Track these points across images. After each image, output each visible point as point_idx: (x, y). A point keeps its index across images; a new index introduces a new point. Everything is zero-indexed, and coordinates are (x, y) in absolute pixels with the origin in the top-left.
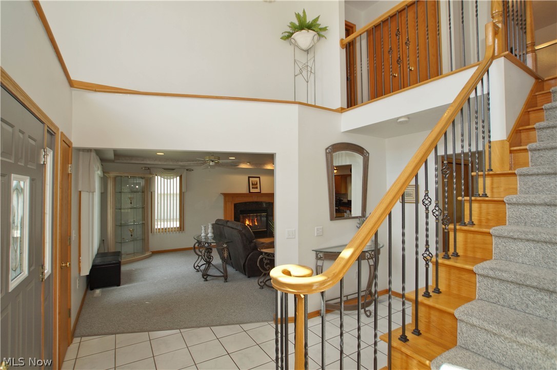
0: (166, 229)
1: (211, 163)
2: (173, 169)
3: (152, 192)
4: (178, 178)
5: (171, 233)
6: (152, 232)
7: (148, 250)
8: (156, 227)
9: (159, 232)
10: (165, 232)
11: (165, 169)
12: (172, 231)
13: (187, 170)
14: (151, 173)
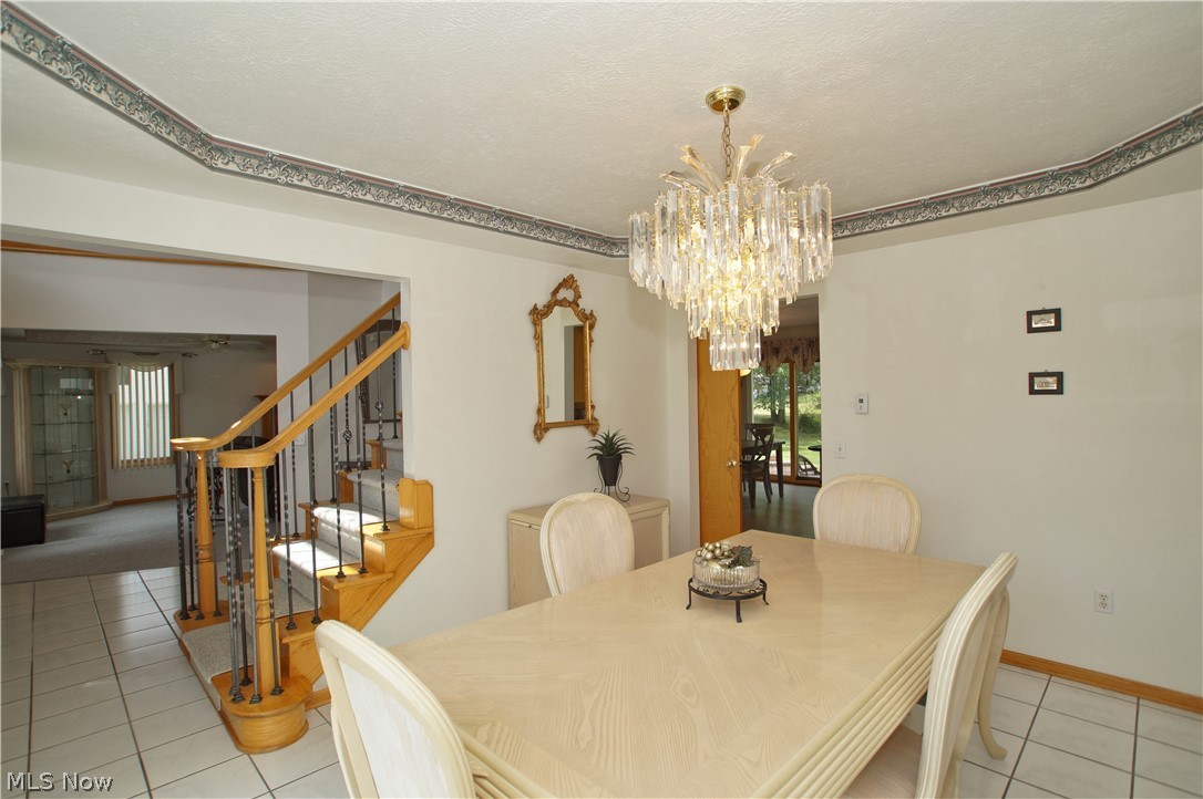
0: (143, 461)
1: (214, 345)
2: (155, 354)
3: (111, 396)
4: (166, 369)
5: (155, 468)
6: (112, 467)
7: (105, 498)
8: (122, 458)
9: (129, 466)
10: (142, 465)
11: (138, 354)
12: (155, 464)
13: (184, 355)
14: (107, 361)
